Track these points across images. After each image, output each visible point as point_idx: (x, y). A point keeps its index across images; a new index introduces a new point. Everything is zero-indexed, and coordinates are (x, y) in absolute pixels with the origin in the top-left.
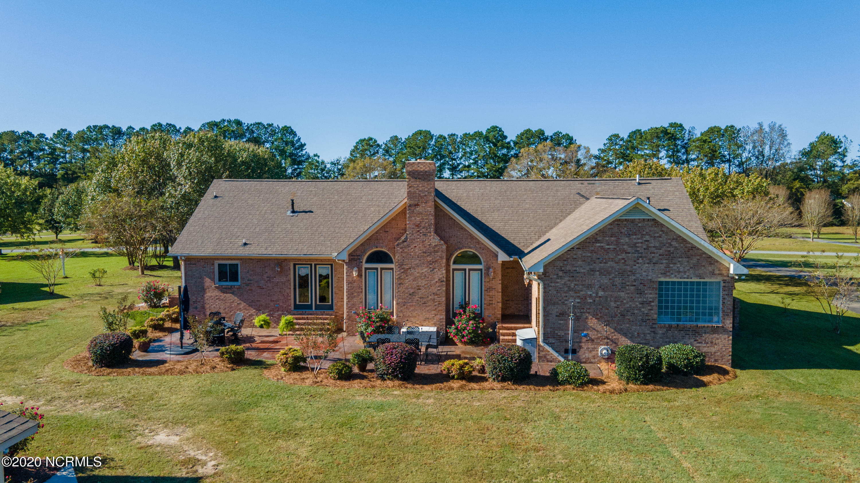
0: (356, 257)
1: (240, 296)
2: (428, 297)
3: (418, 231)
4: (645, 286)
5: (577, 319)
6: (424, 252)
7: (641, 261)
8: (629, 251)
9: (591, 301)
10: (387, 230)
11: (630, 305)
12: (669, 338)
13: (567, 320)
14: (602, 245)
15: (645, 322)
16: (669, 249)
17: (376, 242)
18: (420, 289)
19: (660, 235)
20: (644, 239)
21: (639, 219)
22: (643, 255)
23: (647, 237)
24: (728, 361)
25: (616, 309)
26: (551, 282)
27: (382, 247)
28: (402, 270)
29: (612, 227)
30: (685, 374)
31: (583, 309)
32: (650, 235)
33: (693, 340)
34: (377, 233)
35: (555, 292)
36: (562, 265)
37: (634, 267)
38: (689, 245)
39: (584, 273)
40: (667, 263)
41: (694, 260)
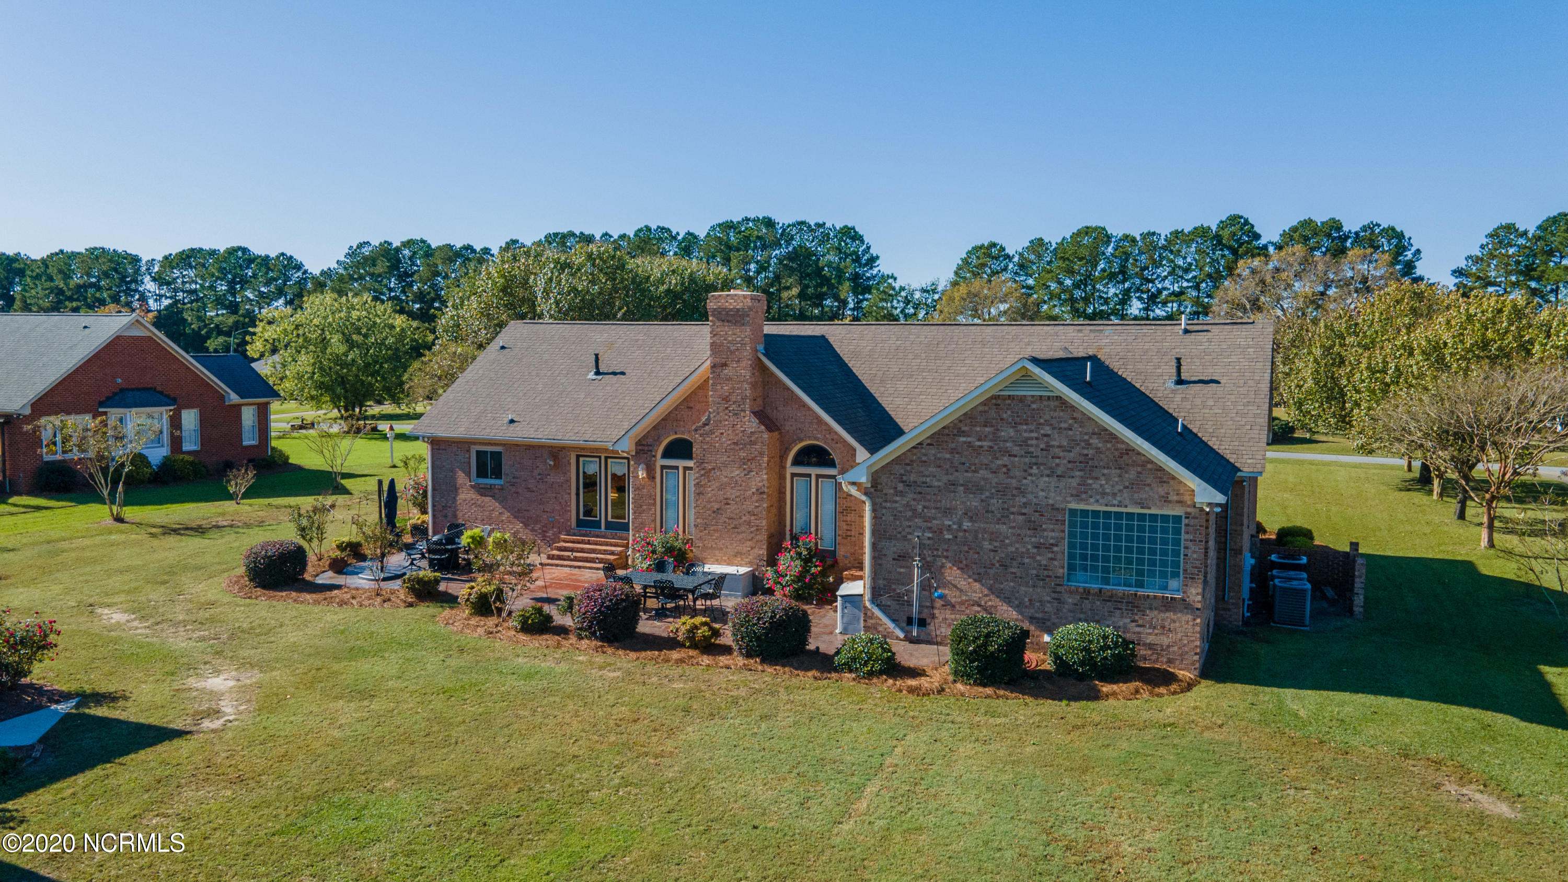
0: (646, 448)
1: (502, 501)
2: (740, 518)
3: (727, 408)
4: (1042, 515)
5: (926, 567)
6: (734, 443)
7: (1036, 471)
8: (1014, 453)
9: (951, 537)
10: (692, 405)
11: (1017, 549)
12: (1085, 613)
13: (910, 568)
14: (969, 439)
15: (1043, 580)
16: (1085, 452)
17: (675, 424)
18: (728, 504)
19: (1070, 425)
20: (1042, 432)
21: (1033, 396)
22: (1040, 460)
23: (1047, 428)
24: (1193, 664)
25: (992, 553)
26: (886, 501)
27: (683, 433)
28: (703, 472)
29: (986, 408)
30: (1081, 677)
31: (937, 550)
32: (1051, 425)
33: (1128, 620)
34: (676, 409)
35: (891, 518)
36: (902, 471)
37: (1024, 481)
38: (1123, 446)
39: (939, 487)
40: (1082, 477)
41: (1132, 474)
